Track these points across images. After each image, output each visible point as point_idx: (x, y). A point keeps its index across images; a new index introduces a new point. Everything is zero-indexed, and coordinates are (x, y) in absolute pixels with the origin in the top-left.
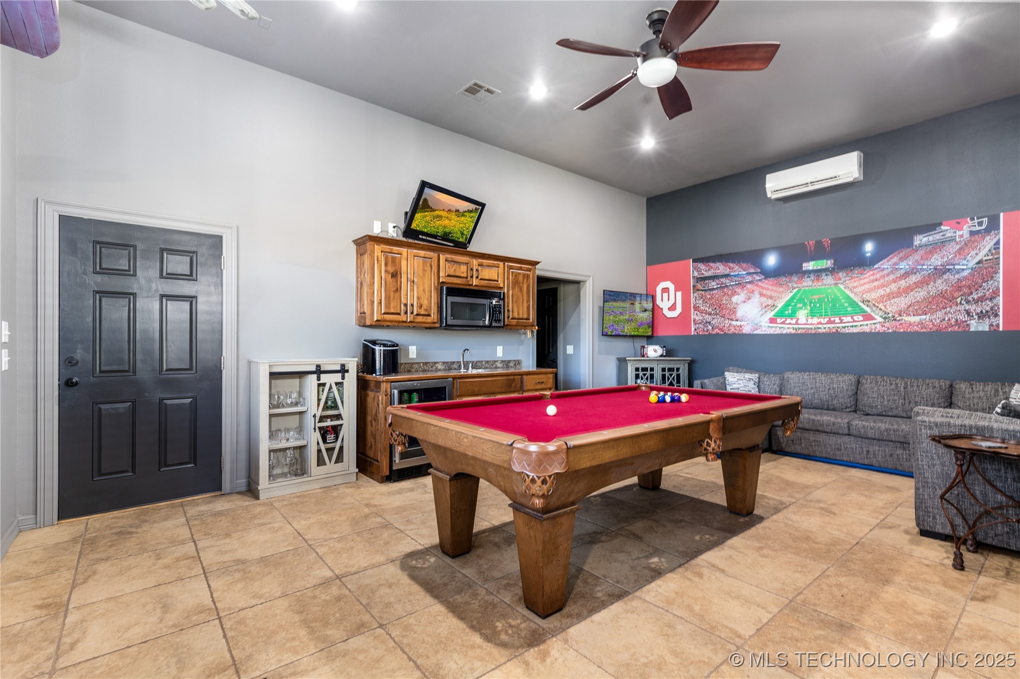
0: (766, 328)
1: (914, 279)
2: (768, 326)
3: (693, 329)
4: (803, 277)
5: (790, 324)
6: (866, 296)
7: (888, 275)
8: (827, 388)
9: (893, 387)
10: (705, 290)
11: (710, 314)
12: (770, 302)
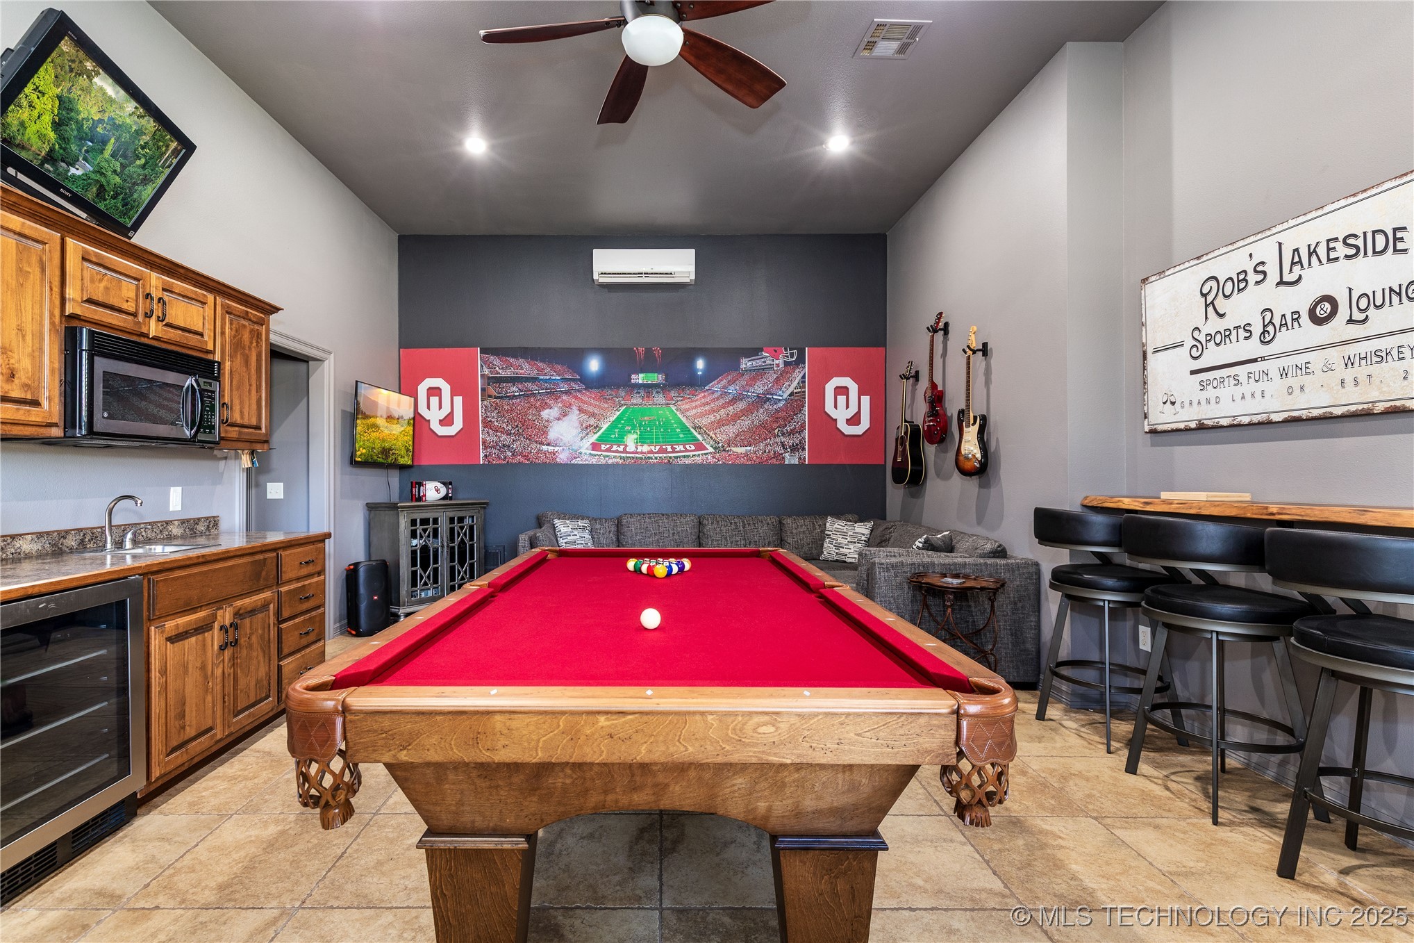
0: (587, 456)
1: (741, 405)
2: (590, 454)
3: (482, 455)
4: (631, 392)
5: (617, 451)
6: (699, 422)
7: (718, 399)
8: (672, 532)
9: (733, 526)
10: (502, 397)
11: (509, 434)
12: (592, 421)
